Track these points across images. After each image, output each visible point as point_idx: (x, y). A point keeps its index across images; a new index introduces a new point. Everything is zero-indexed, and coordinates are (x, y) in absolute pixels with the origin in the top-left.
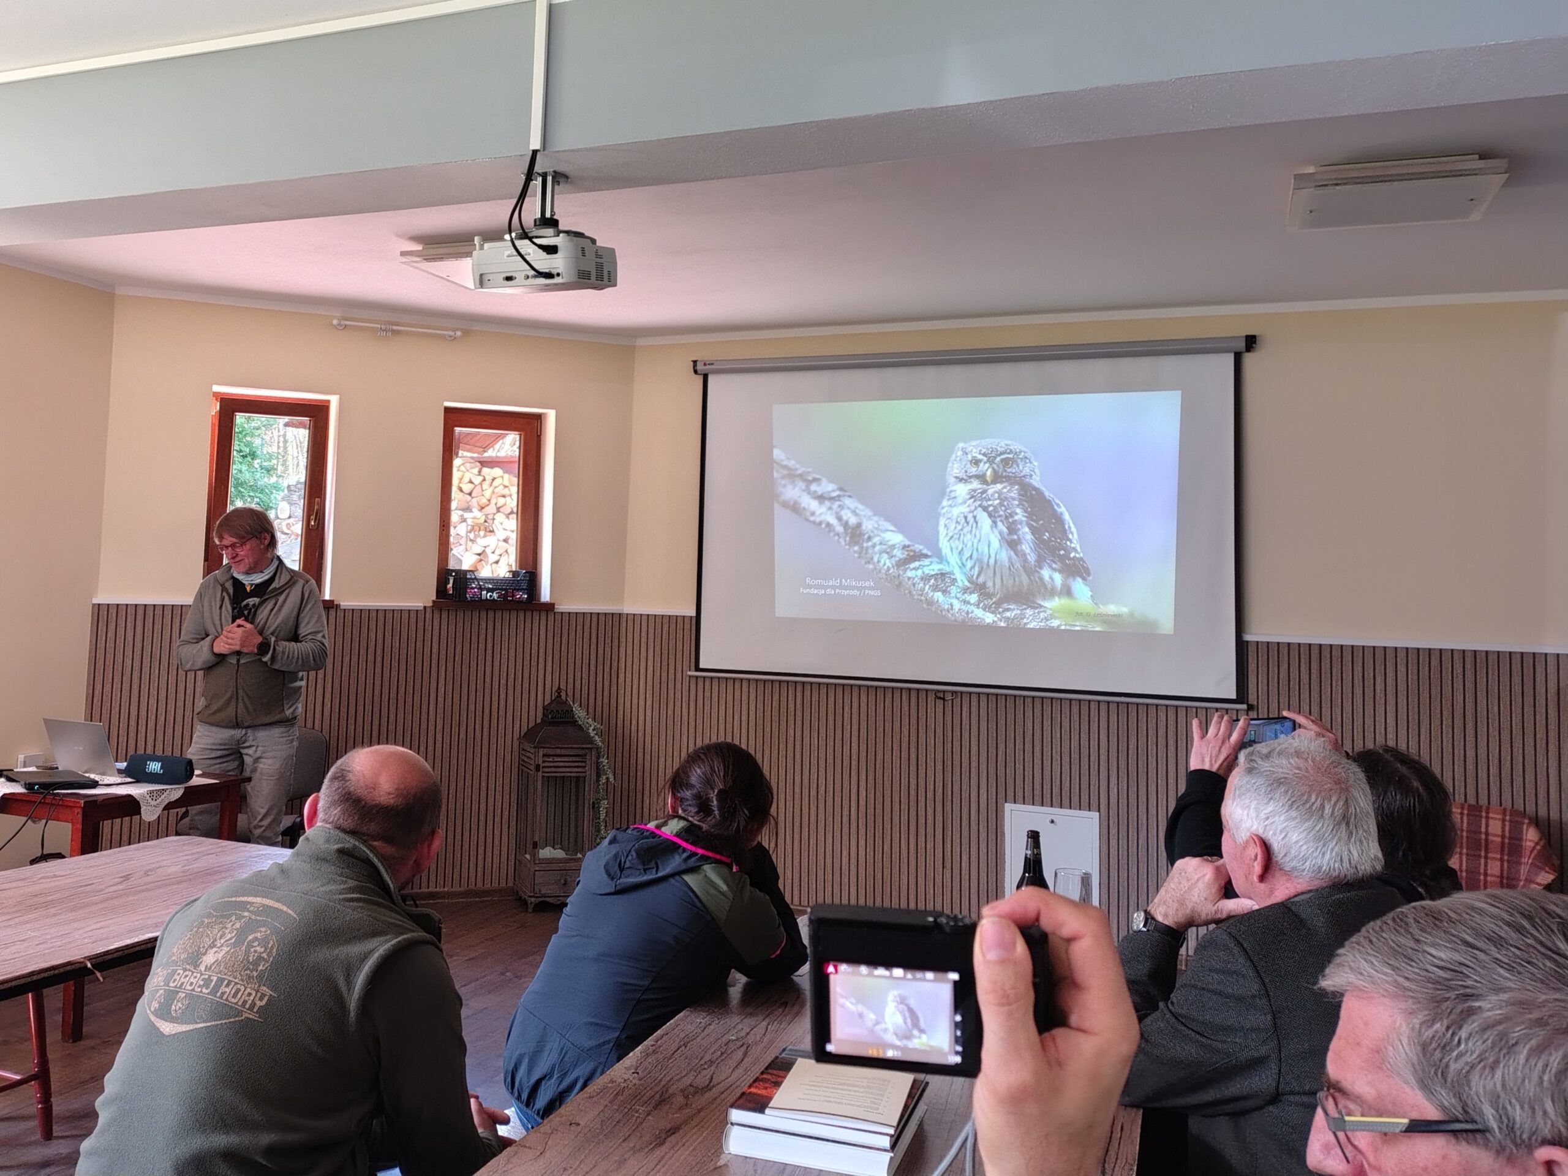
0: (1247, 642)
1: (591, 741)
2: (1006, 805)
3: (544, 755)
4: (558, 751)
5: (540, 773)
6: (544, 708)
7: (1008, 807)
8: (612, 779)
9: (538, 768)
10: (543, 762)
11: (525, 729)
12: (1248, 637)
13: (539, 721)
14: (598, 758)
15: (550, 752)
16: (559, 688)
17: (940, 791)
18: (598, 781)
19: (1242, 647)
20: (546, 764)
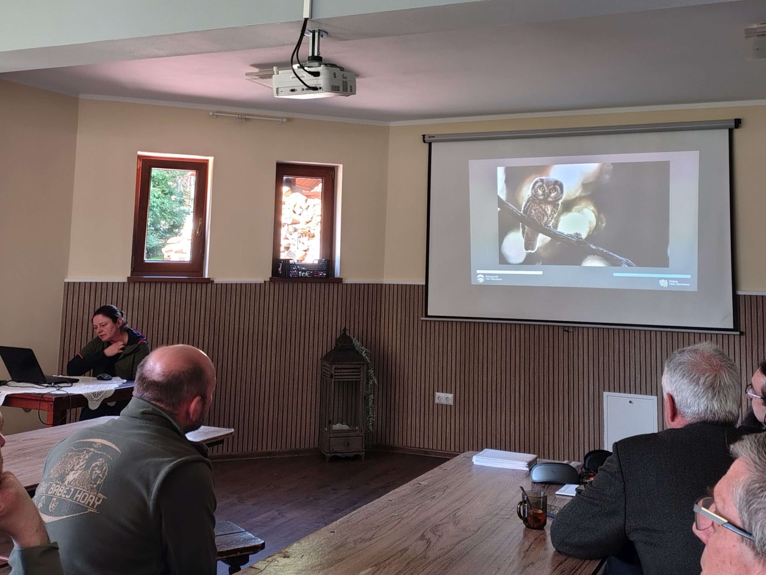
0: (739, 295)
1: (363, 359)
2: (604, 393)
3: (335, 369)
4: (344, 366)
5: (333, 380)
6: (336, 340)
7: (605, 394)
8: (376, 382)
9: (332, 376)
10: (335, 372)
11: (325, 353)
12: (740, 293)
13: (333, 348)
14: (368, 370)
15: (340, 366)
16: (345, 328)
17: (566, 385)
18: (368, 383)
19: (736, 298)
20: (337, 374)
